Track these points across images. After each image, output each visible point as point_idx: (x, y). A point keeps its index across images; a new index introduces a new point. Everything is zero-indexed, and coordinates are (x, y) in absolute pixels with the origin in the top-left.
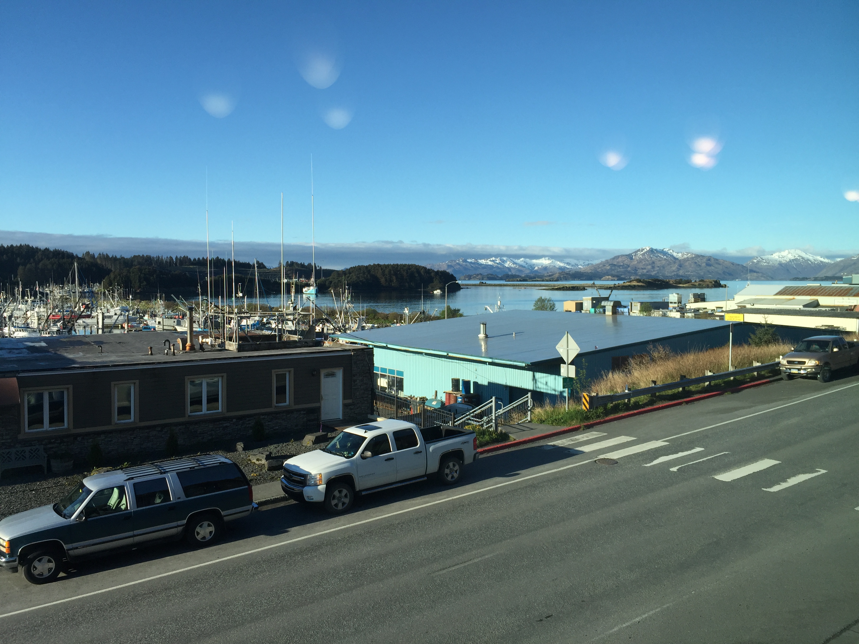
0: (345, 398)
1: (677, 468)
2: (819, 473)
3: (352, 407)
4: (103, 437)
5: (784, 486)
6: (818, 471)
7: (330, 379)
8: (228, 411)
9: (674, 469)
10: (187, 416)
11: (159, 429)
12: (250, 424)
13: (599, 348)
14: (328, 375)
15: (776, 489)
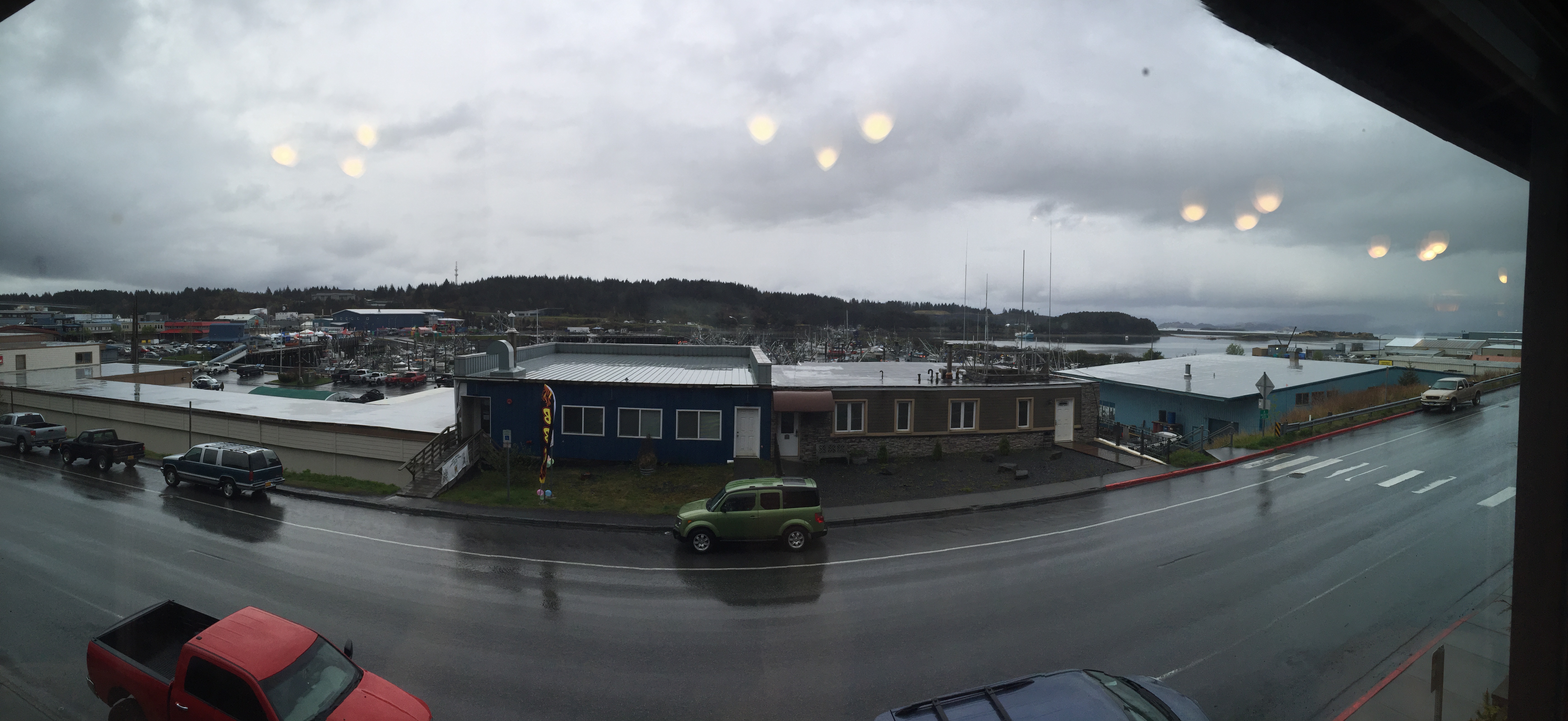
0: (1075, 423)
1: (1350, 478)
2: (1451, 479)
3: (1081, 431)
4: (888, 440)
5: (1427, 489)
6: (1450, 478)
7: (1063, 408)
8: (980, 429)
9: (1348, 480)
10: (948, 430)
11: (928, 439)
12: (997, 441)
13: (1289, 386)
14: (1061, 404)
15: (1421, 491)
